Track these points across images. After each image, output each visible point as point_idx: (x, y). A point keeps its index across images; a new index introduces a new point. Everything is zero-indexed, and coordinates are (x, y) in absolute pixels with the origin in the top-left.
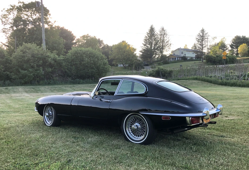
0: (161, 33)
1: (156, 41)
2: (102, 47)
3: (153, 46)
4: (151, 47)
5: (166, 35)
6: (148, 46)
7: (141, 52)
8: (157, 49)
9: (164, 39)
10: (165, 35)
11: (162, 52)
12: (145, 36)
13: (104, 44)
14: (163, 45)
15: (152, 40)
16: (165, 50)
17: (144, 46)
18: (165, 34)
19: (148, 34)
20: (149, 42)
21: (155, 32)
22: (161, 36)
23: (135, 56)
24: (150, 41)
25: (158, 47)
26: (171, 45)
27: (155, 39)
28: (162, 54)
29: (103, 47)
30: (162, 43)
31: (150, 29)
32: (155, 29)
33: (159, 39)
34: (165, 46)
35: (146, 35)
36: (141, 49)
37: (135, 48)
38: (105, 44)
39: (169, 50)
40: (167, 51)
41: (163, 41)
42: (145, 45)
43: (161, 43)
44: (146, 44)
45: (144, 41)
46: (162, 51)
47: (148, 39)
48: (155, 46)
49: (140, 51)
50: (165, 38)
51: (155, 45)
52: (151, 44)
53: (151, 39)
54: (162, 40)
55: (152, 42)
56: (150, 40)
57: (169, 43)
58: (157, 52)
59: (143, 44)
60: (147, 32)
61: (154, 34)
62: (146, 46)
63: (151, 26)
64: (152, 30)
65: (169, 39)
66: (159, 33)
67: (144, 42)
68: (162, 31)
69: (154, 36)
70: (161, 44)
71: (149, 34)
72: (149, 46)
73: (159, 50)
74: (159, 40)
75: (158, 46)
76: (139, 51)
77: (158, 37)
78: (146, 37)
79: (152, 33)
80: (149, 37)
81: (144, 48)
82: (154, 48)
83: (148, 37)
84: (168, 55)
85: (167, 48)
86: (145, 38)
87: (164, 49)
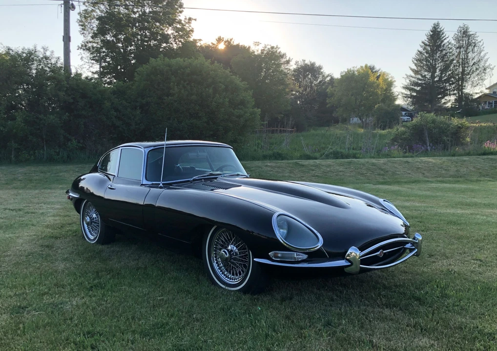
0: (461, 42)
1: (447, 61)
2: (318, 81)
3: (438, 73)
4: (433, 77)
5: (474, 46)
6: (426, 73)
7: (406, 88)
8: (447, 81)
9: (467, 56)
10: (470, 48)
11: (460, 88)
12: (419, 51)
13: (323, 76)
14: (464, 71)
15: (435, 60)
16: (470, 83)
17: (413, 75)
18: (469, 44)
19: (426, 45)
20: (427, 65)
21: (442, 41)
22: (460, 48)
23: (389, 97)
24: (429, 62)
25: (450, 77)
26: (485, 69)
27: (443, 57)
28: (462, 93)
29: (320, 82)
30: (461, 66)
31: (431, 33)
32: (443, 34)
33: (454, 57)
34: (468, 74)
35: (421, 49)
36: (406, 82)
37: (389, 80)
38: (325, 76)
39: (481, 83)
40: (475, 84)
41: (465, 62)
42: (416, 72)
43: (459, 67)
44: (420, 71)
45: (416, 62)
46: (462, 85)
47: (426, 57)
48: (441, 74)
49: (404, 88)
50: (470, 55)
51: (442, 71)
52: (432, 69)
53: (433, 56)
54: (462, 59)
55: (435, 64)
56: (431, 61)
57: (482, 64)
58: (448, 88)
59: (413, 70)
60: (423, 42)
61: (440, 46)
62: (421, 75)
63: (434, 27)
64: (436, 35)
65: (482, 54)
66: (453, 42)
67: (416, 65)
68: (463, 37)
69: (442, 51)
70: (461, 70)
71: (429, 46)
72: (428, 75)
73: (453, 84)
74: (453, 60)
75: (450, 73)
76: (402, 85)
77: (450, 53)
78: (421, 53)
79: (435, 42)
80: (427, 53)
81: (414, 79)
82: (441, 78)
83: (425, 54)
84: (476, 96)
85: (474, 78)
86: (417, 56)
87: (466, 81)
